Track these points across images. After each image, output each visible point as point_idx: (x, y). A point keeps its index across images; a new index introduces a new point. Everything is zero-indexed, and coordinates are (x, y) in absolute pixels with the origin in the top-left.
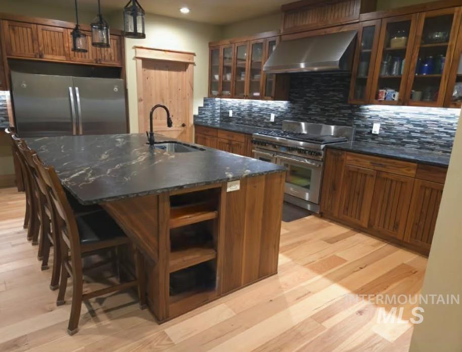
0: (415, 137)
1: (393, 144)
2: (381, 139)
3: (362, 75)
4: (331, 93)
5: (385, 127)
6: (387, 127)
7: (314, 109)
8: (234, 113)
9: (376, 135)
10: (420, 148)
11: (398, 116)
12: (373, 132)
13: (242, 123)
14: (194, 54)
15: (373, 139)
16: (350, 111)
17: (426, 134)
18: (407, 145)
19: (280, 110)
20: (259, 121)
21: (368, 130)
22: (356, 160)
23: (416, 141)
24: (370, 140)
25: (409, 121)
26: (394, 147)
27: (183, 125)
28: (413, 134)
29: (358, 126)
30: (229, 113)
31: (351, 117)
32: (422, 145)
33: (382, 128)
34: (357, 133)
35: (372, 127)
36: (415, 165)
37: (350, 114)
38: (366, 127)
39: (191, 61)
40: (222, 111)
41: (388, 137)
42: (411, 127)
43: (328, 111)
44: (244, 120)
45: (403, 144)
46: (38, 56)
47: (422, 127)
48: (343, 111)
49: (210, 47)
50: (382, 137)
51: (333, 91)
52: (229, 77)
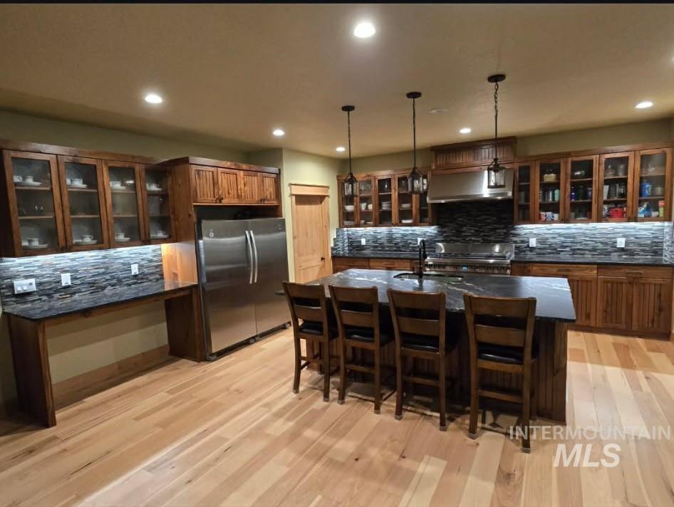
0: (567, 247)
1: (550, 253)
2: (538, 251)
3: (522, 202)
4: (484, 217)
5: (540, 240)
6: (542, 241)
7: (468, 231)
8: (367, 241)
9: (533, 248)
10: (573, 254)
11: (550, 232)
12: (530, 246)
13: (380, 250)
14: (328, 187)
15: (531, 251)
16: (505, 231)
17: (576, 243)
18: (562, 253)
19: (428, 234)
20: (403, 246)
21: (526, 245)
22: (542, 269)
23: (568, 249)
24: (528, 253)
25: (560, 235)
26: (552, 255)
27: (322, 259)
28: (565, 244)
29: (515, 242)
30: (360, 242)
31: (507, 235)
32: (574, 251)
33: (538, 242)
34: (516, 248)
35: (528, 242)
36: (596, 266)
37: (505, 233)
38: (523, 242)
39: (327, 194)
40: (350, 240)
41: (544, 248)
42: (563, 239)
43: (483, 232)
44: (383, 247)
45: (559, 253)
46: (218, 201)
47: (571, 238)
48: (498, 231)
49: (338, 180)
50: (539, 249)
51: (486, 215)
52: (370, 207)
